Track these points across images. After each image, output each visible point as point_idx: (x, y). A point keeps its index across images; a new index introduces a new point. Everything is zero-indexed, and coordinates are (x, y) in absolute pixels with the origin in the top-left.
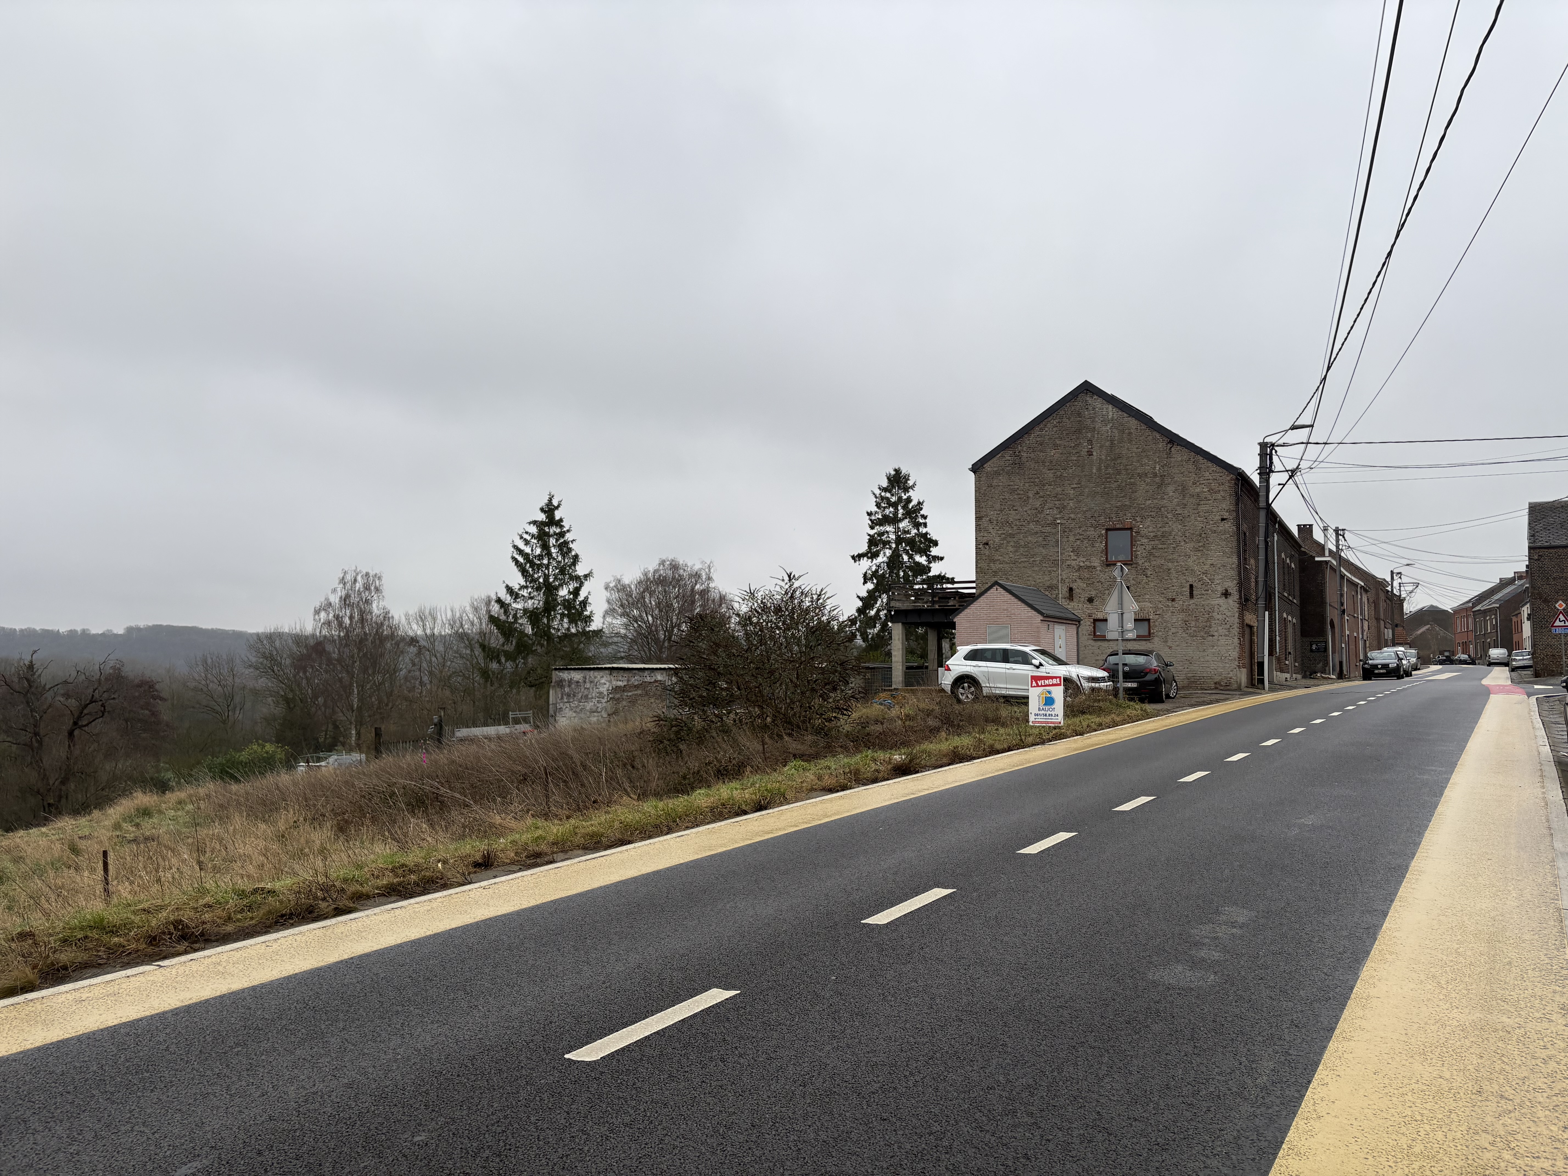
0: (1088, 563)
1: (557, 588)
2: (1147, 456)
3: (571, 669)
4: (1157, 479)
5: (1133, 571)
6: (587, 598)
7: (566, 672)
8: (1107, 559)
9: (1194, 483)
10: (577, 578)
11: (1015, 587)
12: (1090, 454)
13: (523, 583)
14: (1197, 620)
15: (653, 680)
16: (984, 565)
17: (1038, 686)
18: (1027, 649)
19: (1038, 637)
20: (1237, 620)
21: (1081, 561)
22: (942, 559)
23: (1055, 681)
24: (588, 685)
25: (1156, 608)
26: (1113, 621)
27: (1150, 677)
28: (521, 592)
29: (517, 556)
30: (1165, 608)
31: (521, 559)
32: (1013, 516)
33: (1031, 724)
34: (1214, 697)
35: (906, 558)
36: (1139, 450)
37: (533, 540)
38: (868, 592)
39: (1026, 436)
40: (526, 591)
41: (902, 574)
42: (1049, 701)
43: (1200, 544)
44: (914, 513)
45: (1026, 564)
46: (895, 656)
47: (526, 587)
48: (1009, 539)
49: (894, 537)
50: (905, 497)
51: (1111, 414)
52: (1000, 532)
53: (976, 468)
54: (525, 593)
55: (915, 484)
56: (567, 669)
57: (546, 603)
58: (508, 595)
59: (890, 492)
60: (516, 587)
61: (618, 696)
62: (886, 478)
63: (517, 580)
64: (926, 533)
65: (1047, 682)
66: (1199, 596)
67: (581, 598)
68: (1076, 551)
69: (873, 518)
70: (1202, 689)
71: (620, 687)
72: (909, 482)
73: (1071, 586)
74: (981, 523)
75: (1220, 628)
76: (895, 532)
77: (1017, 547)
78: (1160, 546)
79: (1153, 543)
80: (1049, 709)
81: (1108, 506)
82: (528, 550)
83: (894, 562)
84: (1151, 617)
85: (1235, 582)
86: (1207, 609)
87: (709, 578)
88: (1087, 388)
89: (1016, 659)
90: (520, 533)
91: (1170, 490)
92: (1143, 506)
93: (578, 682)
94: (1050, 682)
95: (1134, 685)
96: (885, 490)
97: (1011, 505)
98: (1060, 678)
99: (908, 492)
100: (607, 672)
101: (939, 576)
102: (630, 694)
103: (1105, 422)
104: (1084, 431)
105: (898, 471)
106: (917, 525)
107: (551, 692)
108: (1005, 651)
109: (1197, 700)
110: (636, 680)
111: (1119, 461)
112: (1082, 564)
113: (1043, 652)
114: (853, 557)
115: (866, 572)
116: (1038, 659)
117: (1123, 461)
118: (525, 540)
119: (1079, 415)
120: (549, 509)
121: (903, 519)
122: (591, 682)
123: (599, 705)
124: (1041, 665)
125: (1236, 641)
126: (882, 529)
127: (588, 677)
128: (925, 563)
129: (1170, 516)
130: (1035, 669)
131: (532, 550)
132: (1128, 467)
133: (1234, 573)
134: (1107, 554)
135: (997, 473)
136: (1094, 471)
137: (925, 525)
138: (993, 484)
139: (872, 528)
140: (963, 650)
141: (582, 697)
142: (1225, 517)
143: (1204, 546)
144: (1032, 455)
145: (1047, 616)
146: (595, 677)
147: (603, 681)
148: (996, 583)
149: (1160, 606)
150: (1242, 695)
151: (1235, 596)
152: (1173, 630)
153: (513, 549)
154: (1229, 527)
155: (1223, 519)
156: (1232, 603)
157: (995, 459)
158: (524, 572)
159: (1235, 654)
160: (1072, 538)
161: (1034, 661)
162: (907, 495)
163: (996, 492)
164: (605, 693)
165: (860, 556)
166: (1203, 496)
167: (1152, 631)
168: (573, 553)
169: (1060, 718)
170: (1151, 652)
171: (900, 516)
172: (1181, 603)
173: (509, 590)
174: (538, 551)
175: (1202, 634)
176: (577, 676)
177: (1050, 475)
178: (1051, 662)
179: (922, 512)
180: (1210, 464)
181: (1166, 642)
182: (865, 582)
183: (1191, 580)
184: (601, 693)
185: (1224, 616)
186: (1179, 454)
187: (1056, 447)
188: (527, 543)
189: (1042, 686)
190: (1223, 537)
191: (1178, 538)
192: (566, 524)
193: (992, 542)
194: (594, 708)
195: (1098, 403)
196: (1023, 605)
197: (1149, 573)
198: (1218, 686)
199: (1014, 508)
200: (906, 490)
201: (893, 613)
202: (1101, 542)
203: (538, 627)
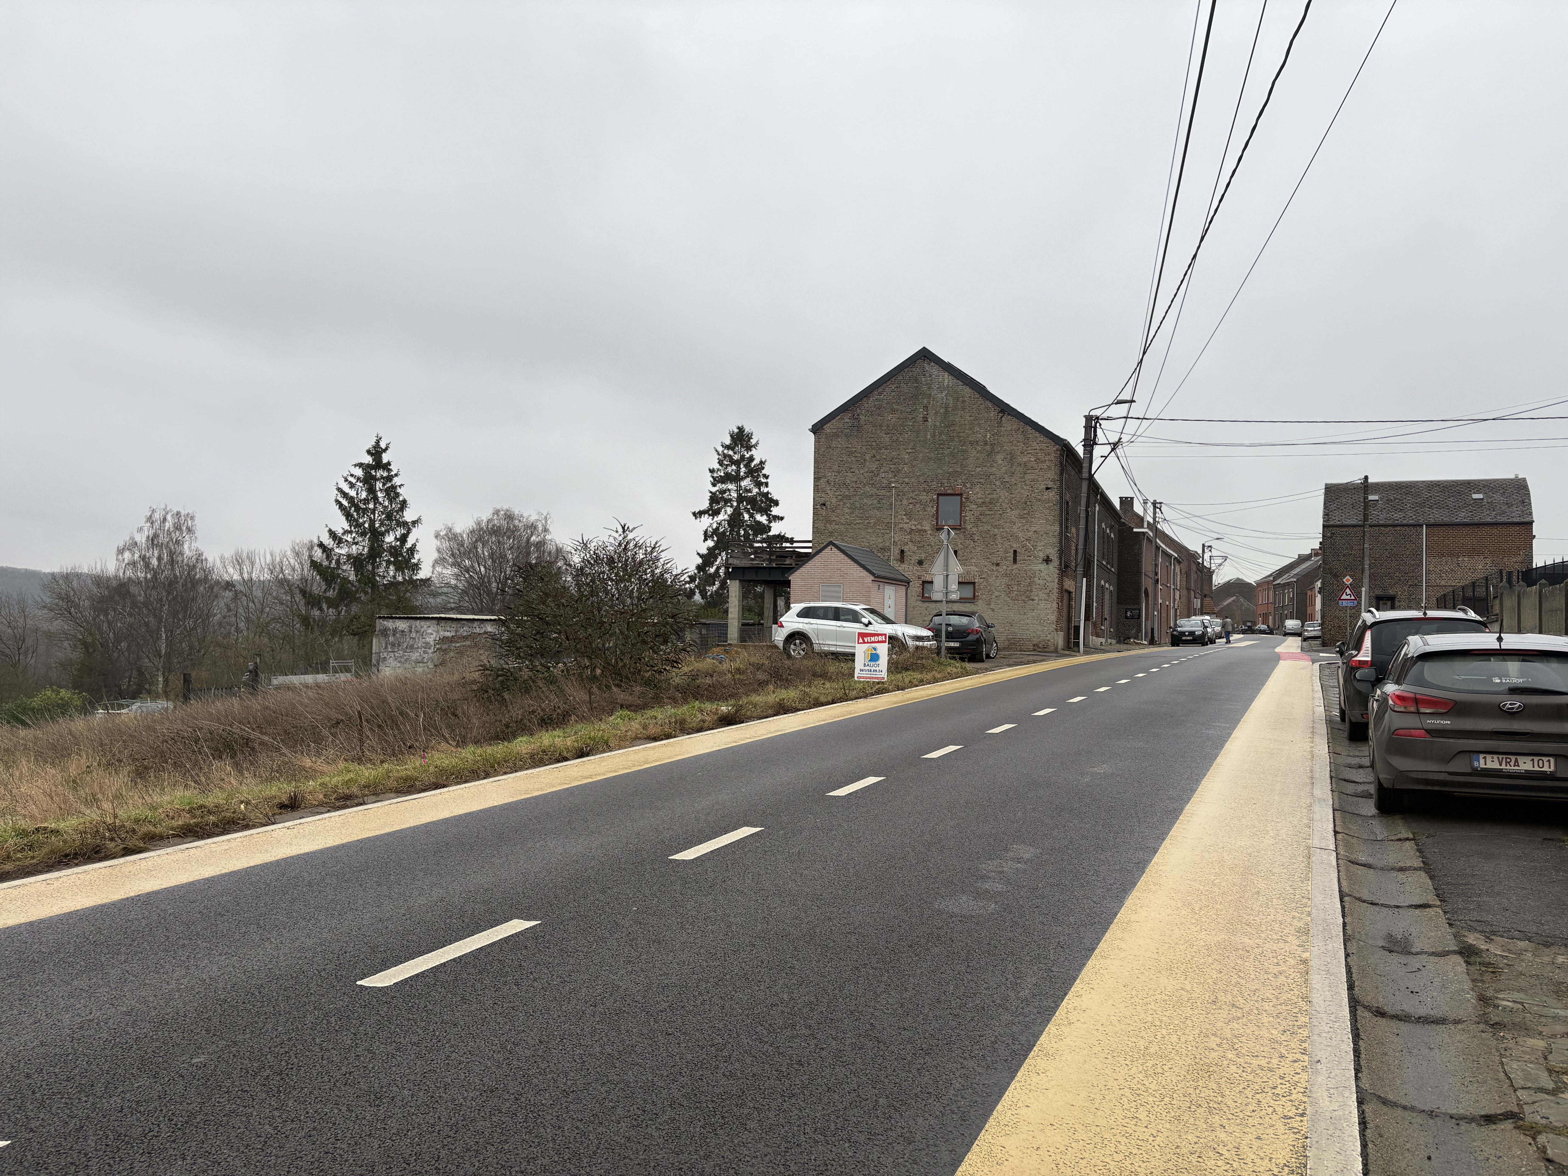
0: (919, 527)
1: (383, 534)
2: (979, 424)
3: (396, 618)
4: (988, 447)
5: (962, 536)
6: (414, 545)
7: (391, 620)
8: (937, 523)
9: (1022, 453)
10: (405, 524)
11: (849, 547)
12: (925, 420)
13: (347, 527)
14: (1019, 585)
15: (482, 631)
16: (821, 525)
17: (864, 642)
18: (857, 608)
19: (869, 597)
20: (1056, 586)
21: (913, 525)
22: (782, 518)
23: (880, 638)
24: (413, 635)
25: (981, 572)
26: (938, 582)
27: (972, 637)
28: (345, 537)
29: (341, 500)
30: (989, 573)
31: (345, 503)
32: (850, 478)
33: (856, 678)
34: (1031, 658)
35: (746, 516)
36: (972, 418)
37: (358, 484)
38: (709, 549)
39: (865, 399)
40: (350, 535)
41: (742, 532)
42: (874, 657)
43: (1025, 512)
44: (756, 472)
45: (861, 526)
46: (731, 612)
47: (351, 532)
48: (845, 501)
49: (736, 495)
50: (747, 456)
51: (946, 381)
52: (837, 494)
53: (816, 429)
54: (349, 538)
55: (757, 443)
56: (392, 618)
57: (371, 548)
58: (331, 540)
59: (733, 450)
60: (340, 532)
61: (445, 647)
62: (729, 435)
63: (340, 524)
64: (768, 493)
65: (873, 639)
66: (1022, 562)
67: (408, 545)
68: (909, 515)
69: (715, 475)
70: (1021, 651)
71: (447, 638)
72: (751, 440)
73: (903, 549)
74: (819, 484)
75: (1040, 593)
76: (737, 490)
77: (853, 508)
78: (988, 512)
79: (980, 509)
80: (873, 665)
81: (940, 471)
82: (353, 493)
83: (735, 520)
84: (976, 581)
85: (1056, 549)
86: (1029, 574)
87: (546, 530)
88: (924, 355)
89: (846, 617)
90: (345, 475)
91: (999, 458)
92: (973, 473)
93: (403, 631)
94: (876, 639)
95: (957, 645)
96: (728, 447)
97: (848, 467)
98: (885, 635)
99: (751, 451)
100: (434, 622)
101: (779, 535)
102: (458, 645)
103: (941, 389)
104: (920, 397)
105: (741, 429)
106: (759, 484)
107: (374, 641)
108: (837, 609)
109: (1016, 660)
110: (464, 631)
111: (952, 428)
112: (913, 527)
113: (872, 611)
114: (694, 514)
115: (707, 530)
116: (867, 617)
117: (957, 428)
118: (350, 483)
119: (916, 381)
120: (377, 452)
121: (745, 478)
122: (417, 632)
123: (426, 656)
124: (870, 623)
125: (1055, 605)
126: (724, 486)
127: (413, 626)
128: (765, 522)
129: (998, 483)
130: (863, 627)
131: (357, 494)
132: (960, 434)
133: (1055, 540)
134: (937, 519)
135: (836, 435)
136: (929, 437)
137: (767, 485)
138: (832, 445)
139: (714, 485)
140: (796, 607)
141: (407, 647)
142: (1049, 486)
143: (1028, 514)
144: (871, 419)
145: (878, 577)
146: (422, 627)
147: (429, 631)
148: (831, 543)
149: (985, 570)
150: (1058, 657)
151: (1056, 562)
152: (997, 594)
153: (337, 492)
154: (1052, 495)
155: (1047, 489)
156: (1052, 570)
157: (834, 421)
158: (348, 516)
159: (1053, 618)
160: (905, 502)
161: (863, 620)
162: (750, 453)
163: (835, 453)
164: (432, 643)
165: (701, 513)
166: (1029, 465)
167: (977, 594)
168: (401, 498)
169: (884, 674)
170: (974, 613)
171: (742, 474)
172: (1005, 567)
173: (332, 534)
174: (364, 495)
175: (1023, 598)
176: (402, 625)
177: (886, 439)
178: (880, 621)
179: (764, 472)
180: (1038, 434)
181: (989, 604)
182: (705, 540)
183: (1015, 546)
184: (427, 643)
185: (1045, 581)
186: (1008, 424)
187: (893, 411)
188: (352, 486)
189: (868, 643)
190: (1046, 505)
191: (1005, 505)
192: (394, 468)
193: (829, 503)
194: (420, 659)
195: (935, 370)
196: (856, 565)
197: (976, 538)
198: (1036, 648)
199: (852, 470)
200: (749, 448)
201: (730, 570)
202: (932, 507)
203: (362, 574)
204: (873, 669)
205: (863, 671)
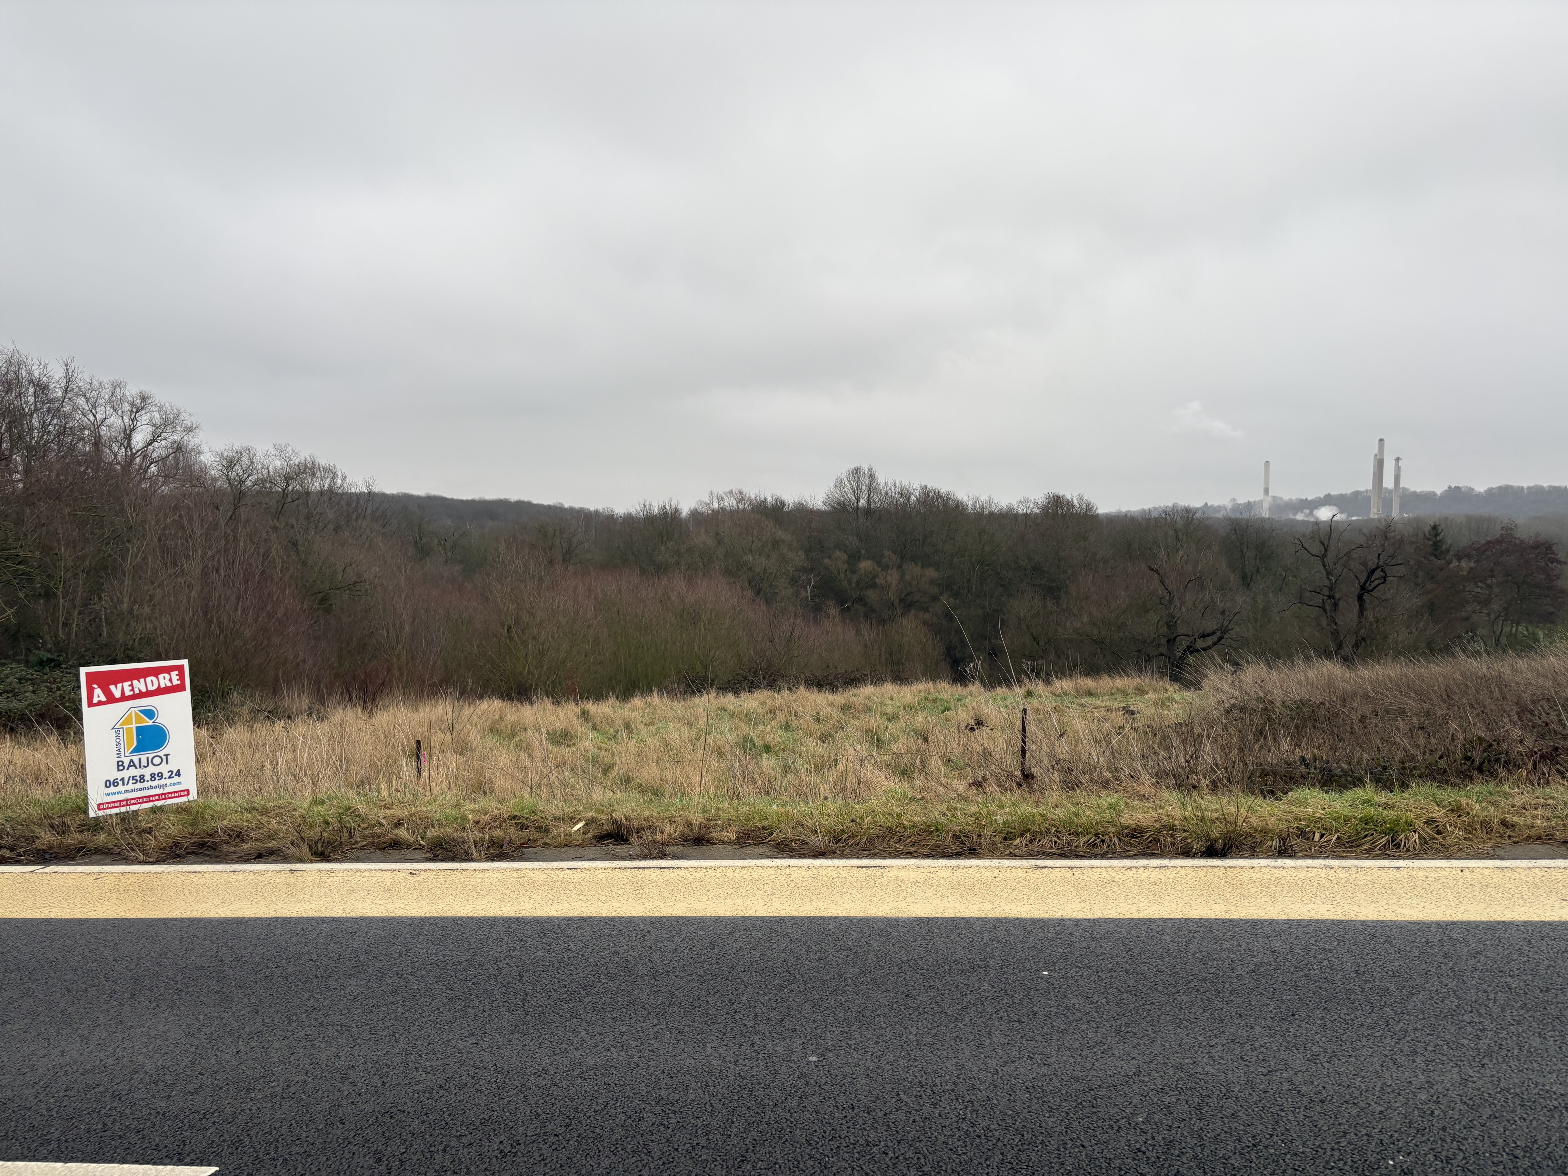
204: (147, 772)
205: (115, 783)
